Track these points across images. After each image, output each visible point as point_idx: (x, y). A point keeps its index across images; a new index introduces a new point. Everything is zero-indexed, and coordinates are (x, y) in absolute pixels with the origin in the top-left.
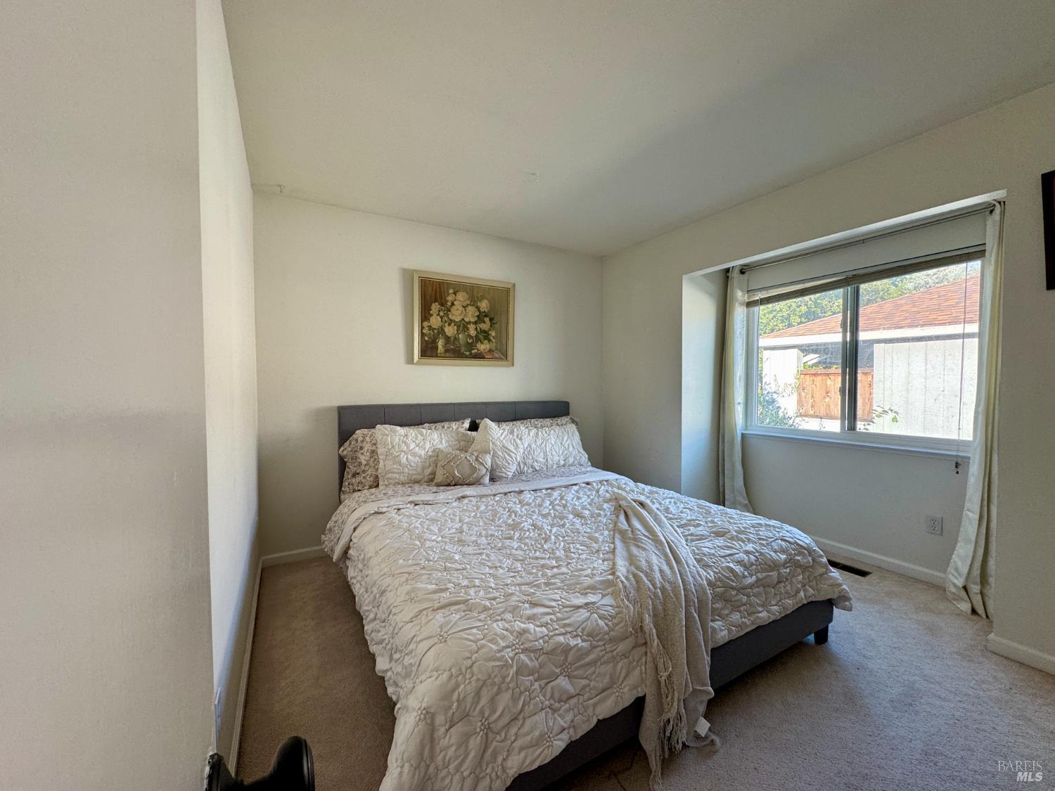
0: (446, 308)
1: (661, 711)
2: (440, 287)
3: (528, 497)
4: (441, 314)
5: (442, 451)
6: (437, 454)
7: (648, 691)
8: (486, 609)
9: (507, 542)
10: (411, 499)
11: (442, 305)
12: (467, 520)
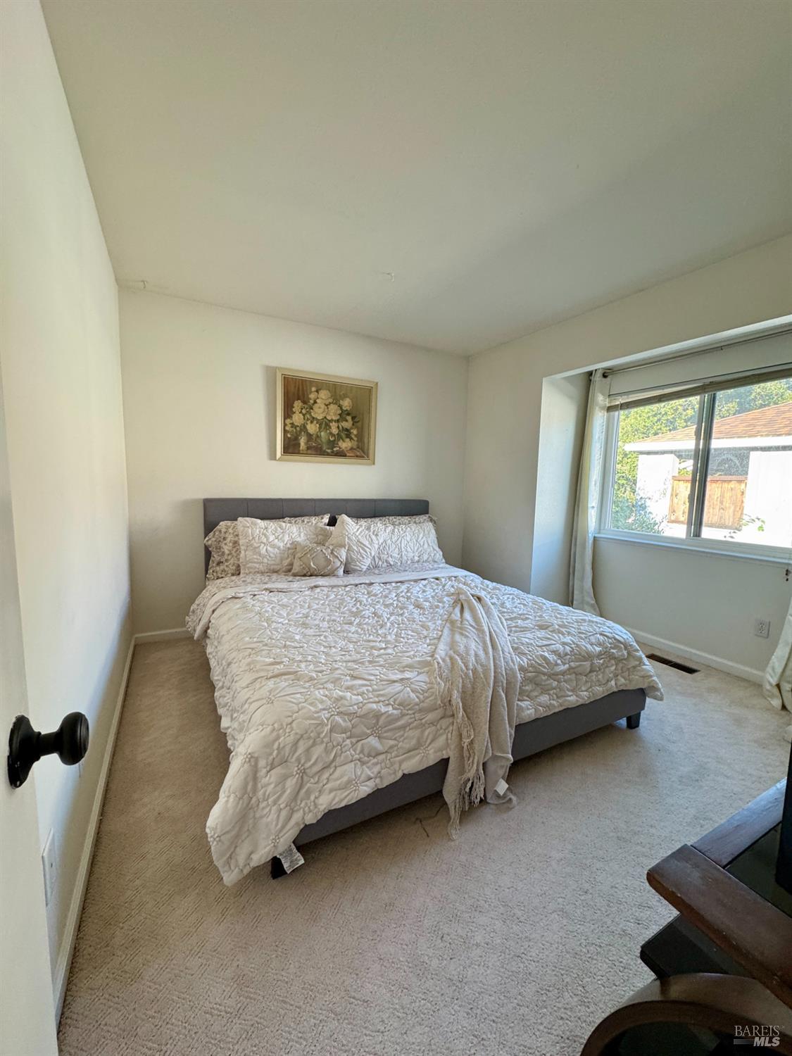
0: (309, 406)
1: (462, 771)
2: (302, 385)
3: (376, 589)
4: (304, 411)
5: (300, 544)
6: (294, 547)
7: (451, 753)
8: (312, 679)
9: (346, 627)
10: (266, 586)
11: (304, 402)
12: (315, 606)
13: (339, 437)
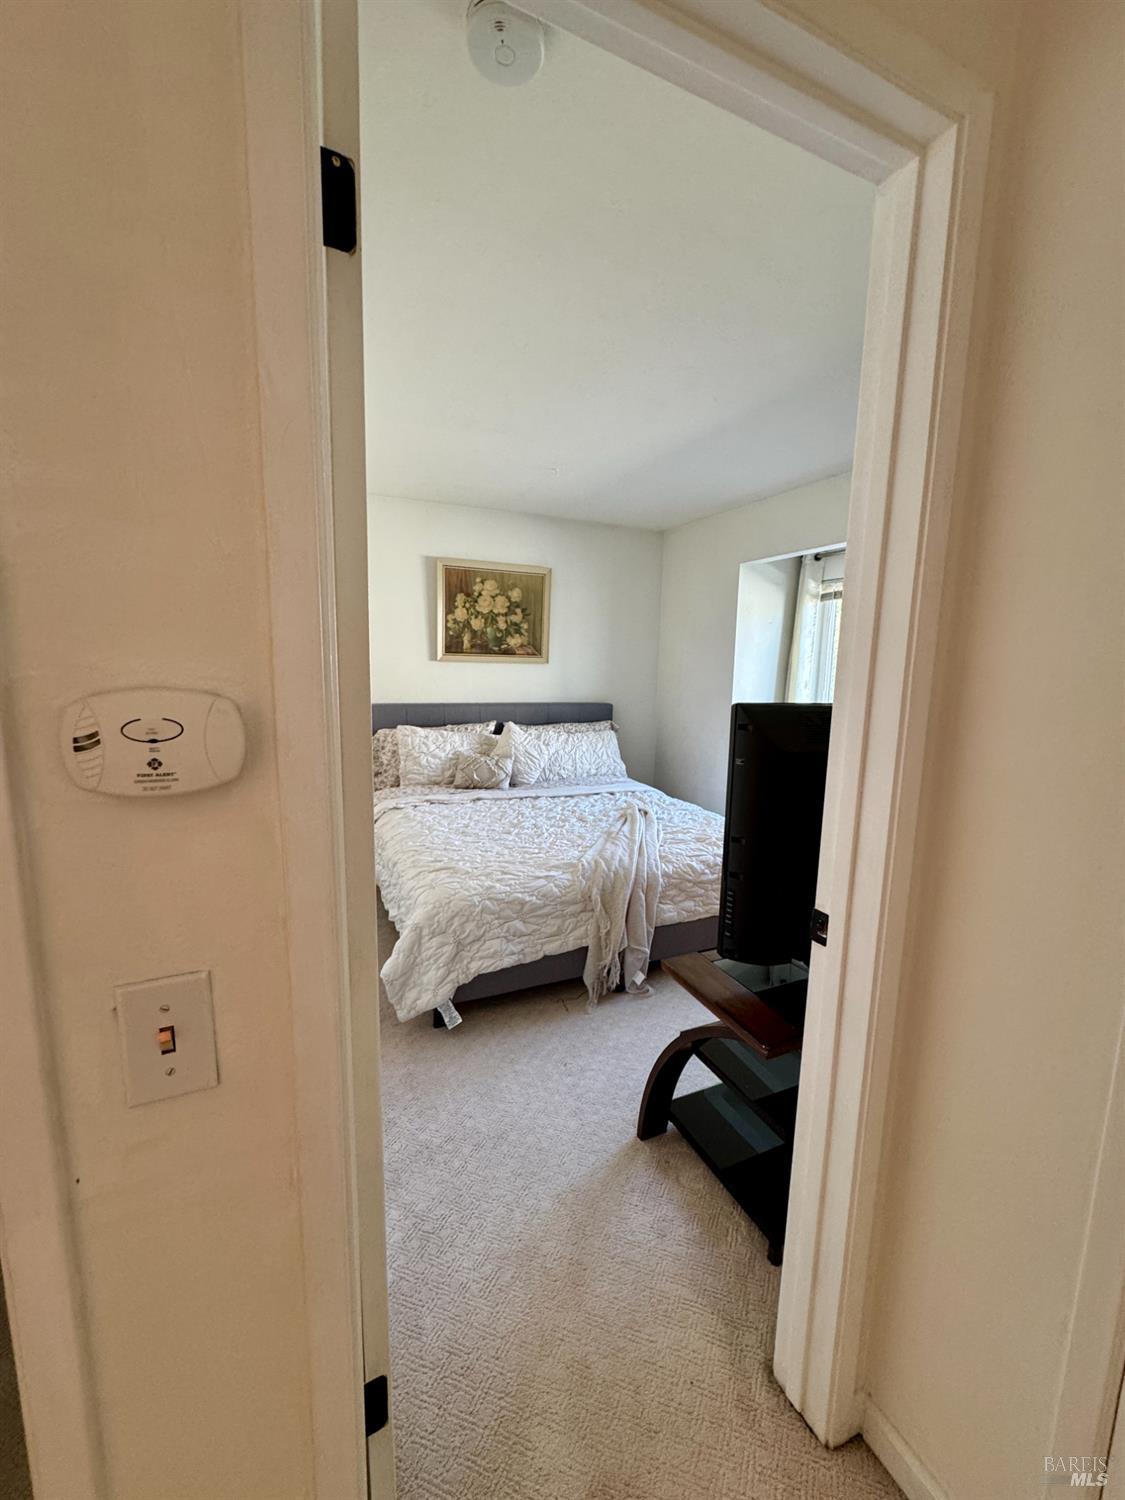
0: (472, 599)
1: (600, 959)
2: (466, 576)
4: (467, 605)
5: (463, 754)
6: (457, 756)
7: (589, 942)
9: (505, 836)
10: (428, 798)
11: (468, 595)
12: (476, 818)
13: (508, 633)
